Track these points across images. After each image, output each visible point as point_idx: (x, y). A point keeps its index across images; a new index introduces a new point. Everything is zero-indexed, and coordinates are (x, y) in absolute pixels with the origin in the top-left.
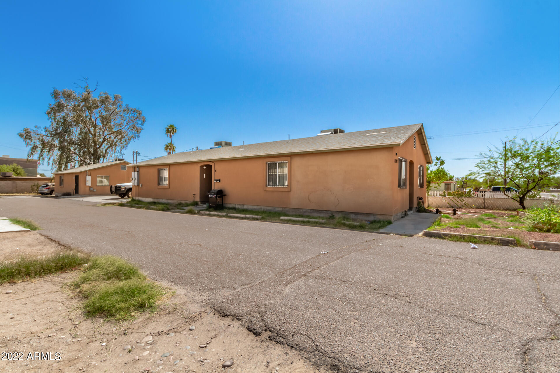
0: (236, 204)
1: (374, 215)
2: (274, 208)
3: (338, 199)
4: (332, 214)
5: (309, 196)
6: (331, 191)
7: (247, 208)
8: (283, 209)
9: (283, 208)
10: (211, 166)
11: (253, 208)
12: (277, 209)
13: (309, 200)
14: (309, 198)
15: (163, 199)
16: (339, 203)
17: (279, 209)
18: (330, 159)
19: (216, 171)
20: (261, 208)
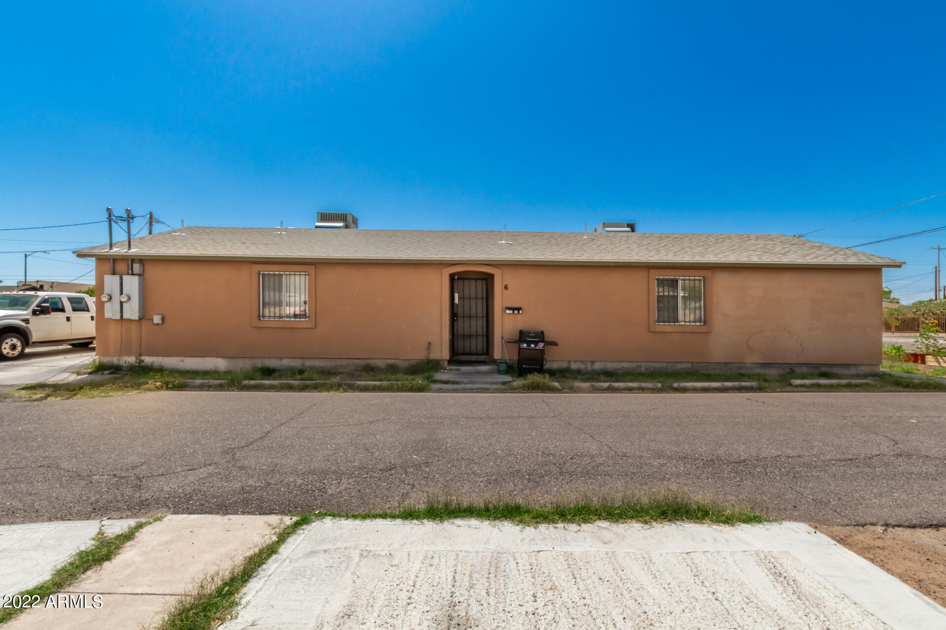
0: (569, 362)
1: (856, 365)
2: (671, 364)
3: (801, 344)
4: (791, 369)
5: (748, 340)
6: (789, 331)
7: (602, 367)
8: (692, 365)
9: (692, 363)
10: (492, 276)
11: (619, 367)
12: (679, 366)
13: (749, 347)
14: (747, 343)
15: (281, 358)
16: (803, 351)
17: (684, 366)
18: (787, 279)
19: (506, 287)
20: (641, 367)
